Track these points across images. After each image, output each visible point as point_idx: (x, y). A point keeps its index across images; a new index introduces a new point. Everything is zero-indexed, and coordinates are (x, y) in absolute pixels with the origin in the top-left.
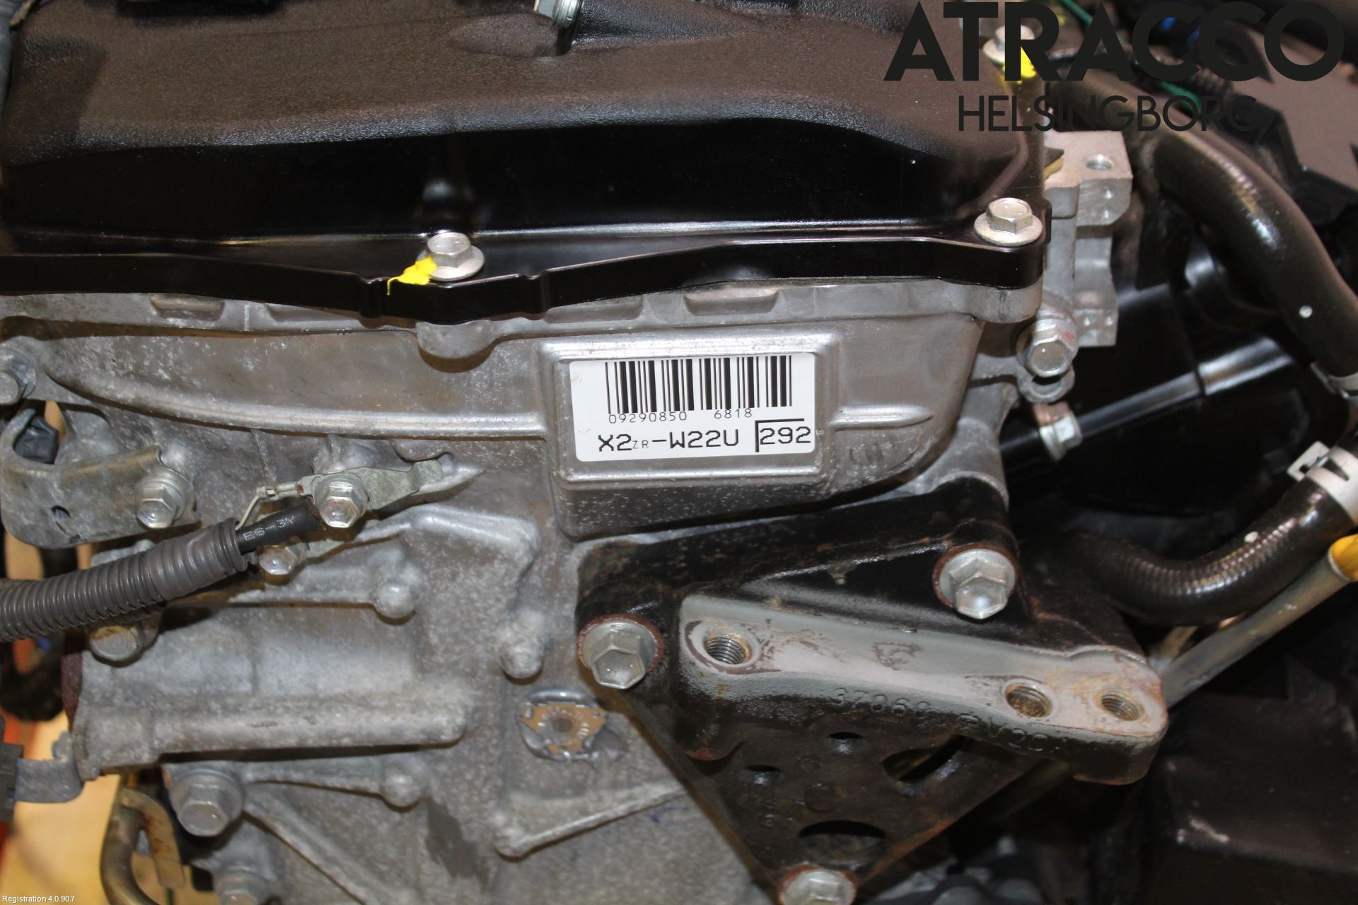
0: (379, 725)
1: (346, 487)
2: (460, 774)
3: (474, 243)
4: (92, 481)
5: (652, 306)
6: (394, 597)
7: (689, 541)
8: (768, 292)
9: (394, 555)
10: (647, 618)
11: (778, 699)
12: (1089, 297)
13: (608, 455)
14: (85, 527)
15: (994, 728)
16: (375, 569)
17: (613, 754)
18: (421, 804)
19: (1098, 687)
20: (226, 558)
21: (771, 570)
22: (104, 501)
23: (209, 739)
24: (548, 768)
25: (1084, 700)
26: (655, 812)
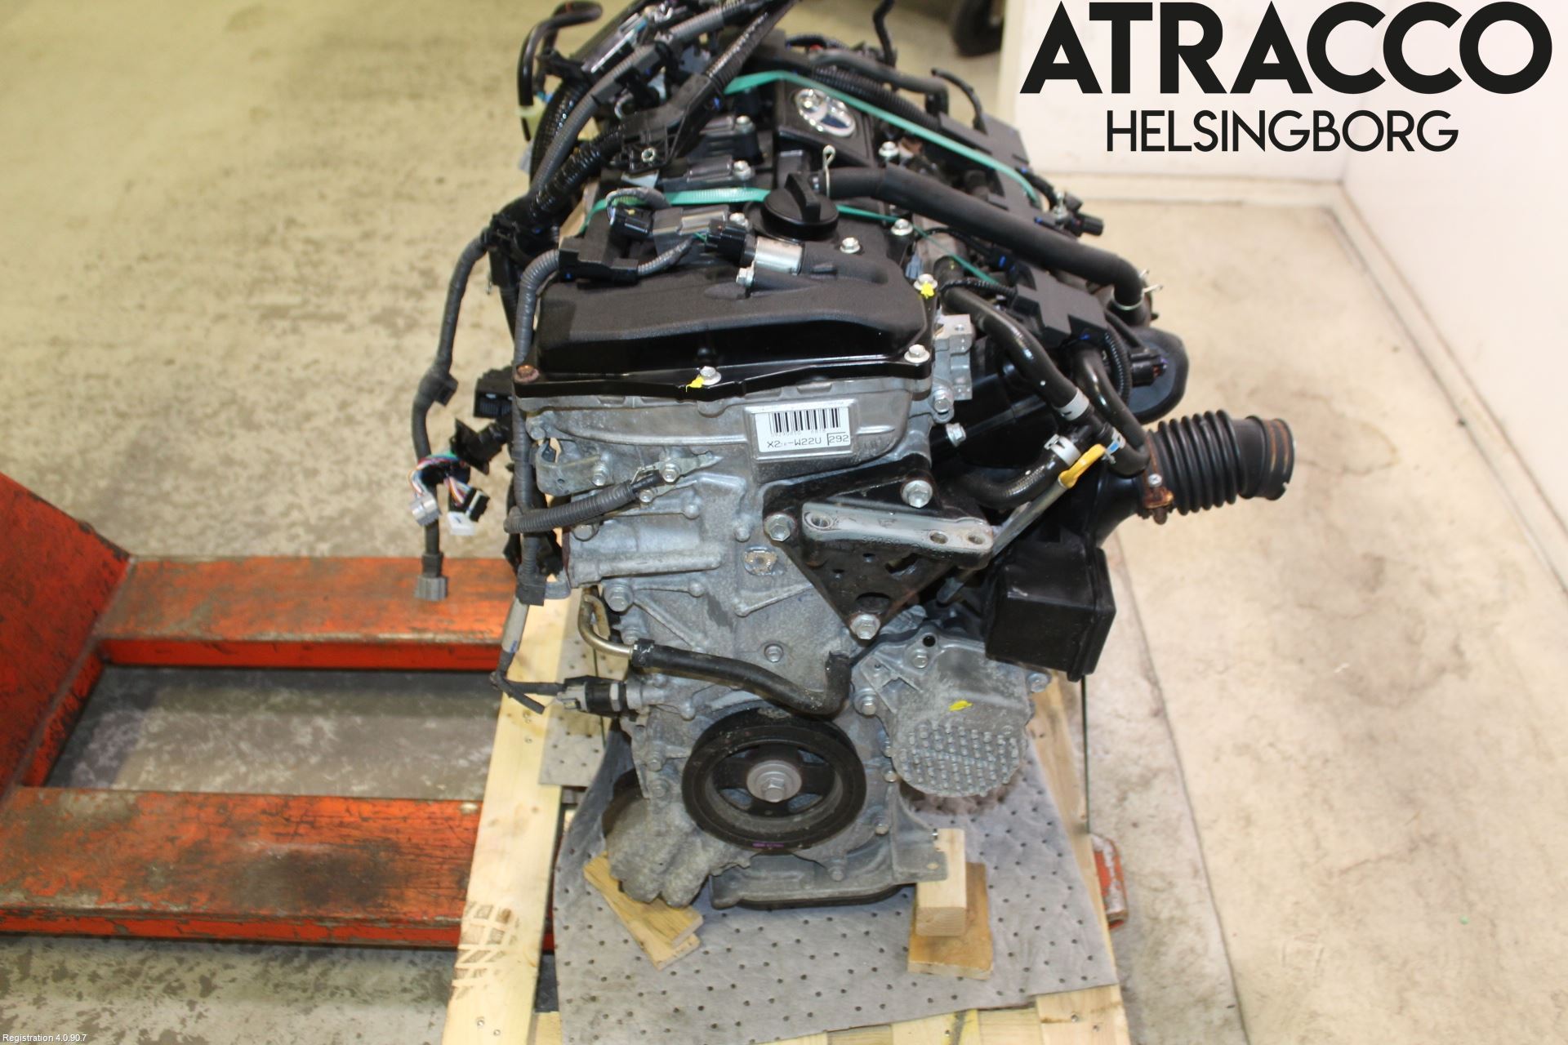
0: (688, 562)
1: (672, 466)
2: (720, 582)
3: (717, 371)
4: (574, 469)
5: (785, 391)
6: (691, 510)
7: (807, 483)
8: (828, 384)
9: (691, 493)
10: (790, 513)
11: (841, 541)
12: (960, 380)
13: (772, 449)
14: (571, 488)
15: (925, 549)
16: (683, 499)
17: (781, 572)
18: (705, 596)
19: (967, 533)
20: (628, 495)
21: (837, 492)
22: (579, 477)
23: (621, 570)
24: (755, 580)
25: (961, 538)
26: (800, 596)
